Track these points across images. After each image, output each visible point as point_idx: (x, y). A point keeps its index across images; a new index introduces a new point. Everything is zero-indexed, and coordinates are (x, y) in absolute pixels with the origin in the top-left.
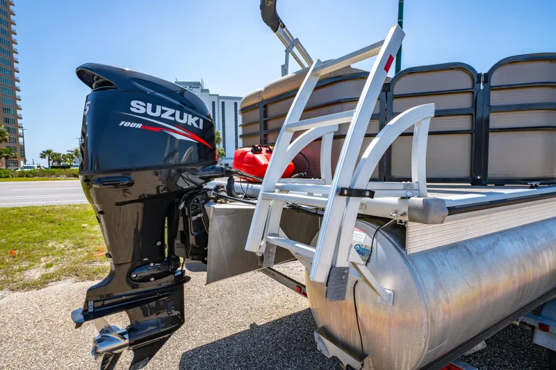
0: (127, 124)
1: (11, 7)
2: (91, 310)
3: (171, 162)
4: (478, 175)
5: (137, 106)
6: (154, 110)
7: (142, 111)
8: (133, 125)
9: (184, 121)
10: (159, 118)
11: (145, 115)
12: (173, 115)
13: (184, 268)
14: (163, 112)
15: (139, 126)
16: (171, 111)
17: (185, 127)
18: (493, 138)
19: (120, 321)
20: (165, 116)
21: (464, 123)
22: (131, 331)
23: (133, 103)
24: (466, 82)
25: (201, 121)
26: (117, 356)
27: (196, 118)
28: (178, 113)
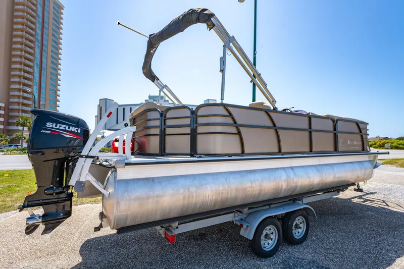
0: (44, 131)
1: (60, 56)
2: (26, 205)
3: (70, 145)
4: (193, 152)
5: (49, 125)
6: (56, 126)
7: (51, 126)
8: (46, 132)
9: (70, 130)
10: (58, 129)
11: (52, 128)
12: (65, 128)
13: (73, 191)
14: (60, 126)
15: (49, 132)
16: (64, 126)
17: (71, 132)
18: (199, 137)
19: (39, 211)
20: (61, 128)
21: (188, 130)
22: (44, 216)
23: (48, 124)
24: (188, 114)
25: (79, 129)
26: (37, 226)
27: (77, 128)
28: (67, 127)
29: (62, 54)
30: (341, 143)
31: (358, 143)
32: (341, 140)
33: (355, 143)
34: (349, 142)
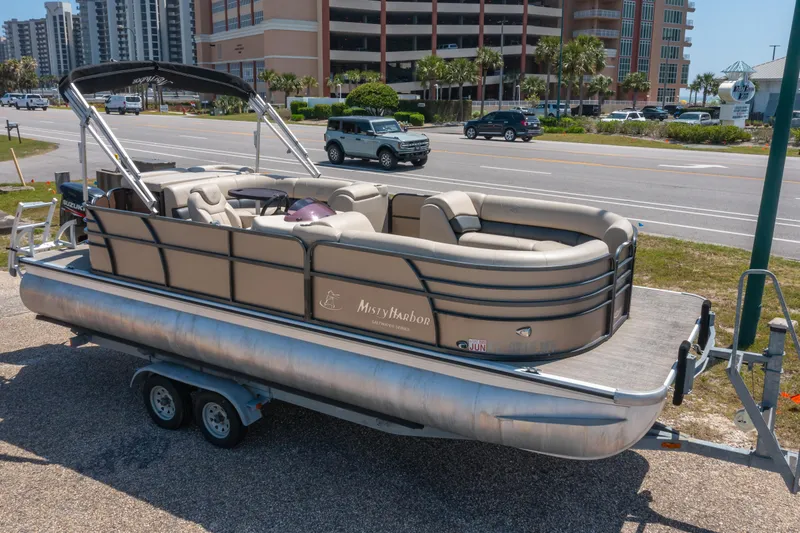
30: (330, 302)
31: (411, 317)
32: (331, 294)
33: (394, 313)
34: (367, 306)
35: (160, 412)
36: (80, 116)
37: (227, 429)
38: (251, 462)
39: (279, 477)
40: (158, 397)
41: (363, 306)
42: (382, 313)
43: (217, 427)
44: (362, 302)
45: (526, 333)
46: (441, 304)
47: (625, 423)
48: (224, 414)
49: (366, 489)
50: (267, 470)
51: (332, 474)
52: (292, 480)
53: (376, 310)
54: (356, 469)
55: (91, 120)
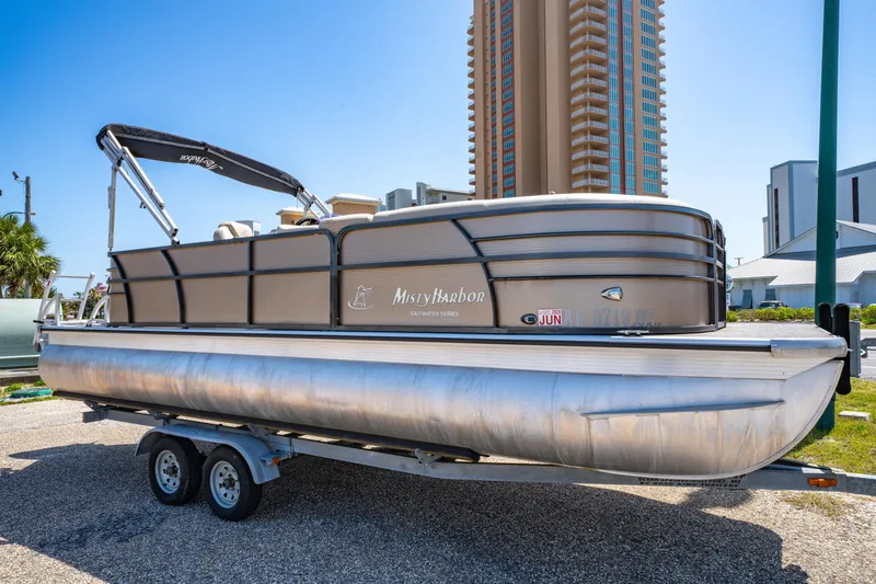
29: (666, 90)
30: (360, 299)
31: (462, 295)
32: (361, 290)
33: (439, 296)
34: (404, 294)
35: (165, 485)
36: (112, 158)
37: (237, 496)
38: (260, 534)
39: (293, 548)
40: (164, 466)
41: (399, 295)
42: (423, 299)
43: (225, 495)
44: (399, 290)
45: (616, 295)
46: (498, 269)
47: (783, 406)
48: (235, 477)
49: (404, 560)
50: (279, 540)
51: (361, 545)
52: (308, 551)
53: (416, 297)
54: (393, 540)
55: (123, 162)
